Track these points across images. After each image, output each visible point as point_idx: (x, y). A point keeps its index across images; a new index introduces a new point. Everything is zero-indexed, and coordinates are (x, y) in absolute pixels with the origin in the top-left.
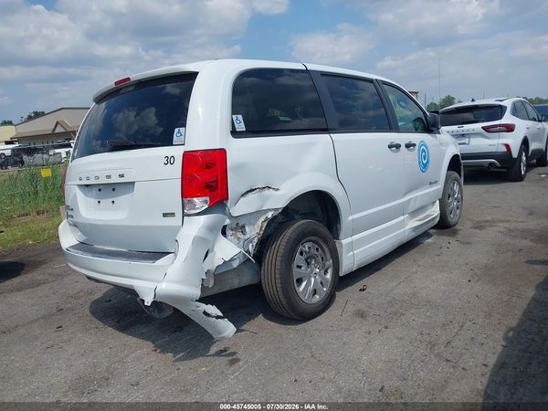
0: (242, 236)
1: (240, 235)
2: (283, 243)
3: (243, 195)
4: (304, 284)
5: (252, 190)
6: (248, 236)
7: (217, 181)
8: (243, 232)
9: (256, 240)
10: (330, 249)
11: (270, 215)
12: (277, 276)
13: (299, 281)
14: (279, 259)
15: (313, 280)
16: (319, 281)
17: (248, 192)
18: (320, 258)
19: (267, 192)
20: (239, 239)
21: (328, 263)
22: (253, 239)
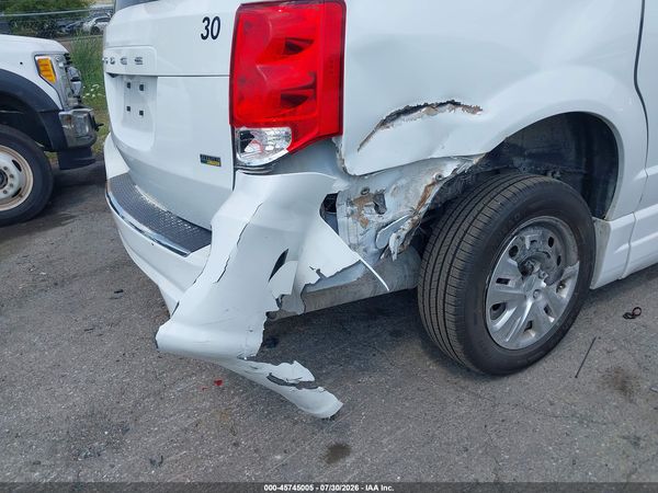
0: (375, 218)
1: (369, 213)
2: (474, 231)
3: (384, 123)
4: (508, 314)
5: (408, 111)
6: (388, 217)
7: (314, 86)
8: (380, 208)
9: (407, 226)
10: (579, 241)
11: (447, 172)
12: (450, 299)
13: (499, 308)
14: (458, 264)
15: (529, 304)
16: (542, 305)
17: (398, 114)
18: (554, 259)
19: (447, 115)
20: (365, 223)
21: (569, 270)
22: (402, 222)
